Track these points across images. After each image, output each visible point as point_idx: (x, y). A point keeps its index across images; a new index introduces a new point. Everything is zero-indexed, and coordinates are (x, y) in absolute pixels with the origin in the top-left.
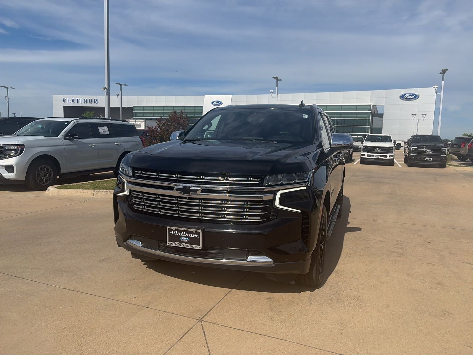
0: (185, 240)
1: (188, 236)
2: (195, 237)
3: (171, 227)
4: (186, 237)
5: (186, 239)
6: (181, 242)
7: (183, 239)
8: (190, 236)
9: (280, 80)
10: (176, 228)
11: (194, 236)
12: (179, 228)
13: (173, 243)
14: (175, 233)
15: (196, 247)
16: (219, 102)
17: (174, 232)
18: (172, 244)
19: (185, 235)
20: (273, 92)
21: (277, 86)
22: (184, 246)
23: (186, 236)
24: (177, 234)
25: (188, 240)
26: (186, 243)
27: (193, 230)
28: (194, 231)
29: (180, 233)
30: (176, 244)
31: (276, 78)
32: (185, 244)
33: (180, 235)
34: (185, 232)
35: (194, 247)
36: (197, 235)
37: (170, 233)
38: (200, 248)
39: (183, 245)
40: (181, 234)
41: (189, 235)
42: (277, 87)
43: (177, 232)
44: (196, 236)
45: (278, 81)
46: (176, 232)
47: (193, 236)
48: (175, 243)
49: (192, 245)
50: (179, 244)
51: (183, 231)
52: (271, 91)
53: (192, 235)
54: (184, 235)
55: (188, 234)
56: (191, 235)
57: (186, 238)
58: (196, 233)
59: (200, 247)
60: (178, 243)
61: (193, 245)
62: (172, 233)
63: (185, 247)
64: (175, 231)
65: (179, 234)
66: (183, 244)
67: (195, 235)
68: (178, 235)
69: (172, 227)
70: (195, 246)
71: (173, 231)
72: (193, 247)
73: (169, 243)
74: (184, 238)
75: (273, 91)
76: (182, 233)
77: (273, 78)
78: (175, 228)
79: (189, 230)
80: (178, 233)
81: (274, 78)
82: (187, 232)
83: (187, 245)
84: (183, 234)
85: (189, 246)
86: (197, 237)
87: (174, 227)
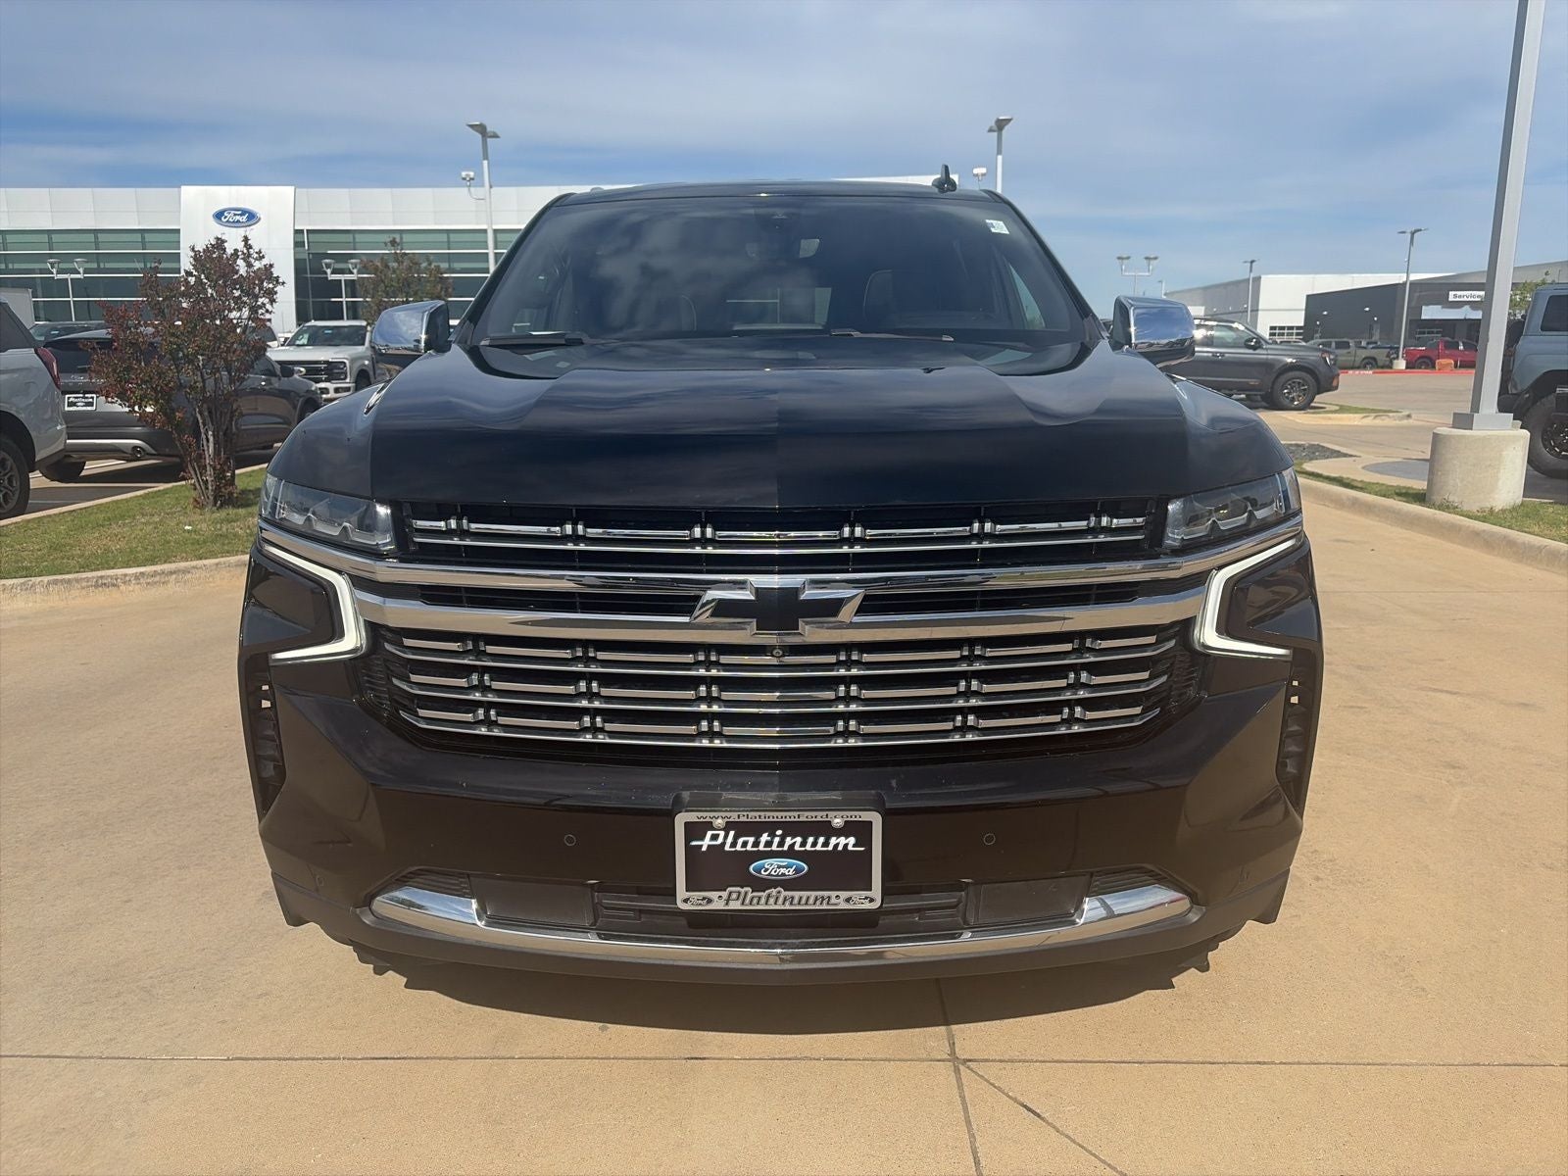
0: (782, 870)
1: (797, 848)
2: (840, 848)
3: (700, 814)
4: (791, 853)
5: (786, 867)
6: (761, 884)
7: (772, 867)
8: (808, 847)
9: (495, 136)
10: (728, 814)
11: (837, 845)
12: (751, 814)
13: (713, 895)
14: (720, 840)
15: (848, 900)
16: (244, 212)
17: (715, 837)
18: (710, 901)
19: (781, 844)
20: (473, 179)
21: (486, 157)
22: (781, 900)
23: (786, 848)
24: (734, 844)
25: (797, 870)
26: (788, 884)
27: (831, 814)
28: (838, 822)
29: (751, 840)
30: (734, 896)
31: (481, 129)
32: (784, 893)
33: (749, 848)
34: (779, 832)
35: (840, 900)
36: (852, 840)
37: (694, 843)
38: (872, 900)
39: (772, 901)
40: (756, 844)
41: (803, 844)
42: (485, 162)
43: (732, 833)
44: (846, 845)
45: (489, 140)
46: (726, 837)
47: (826, 844)
48: (725, 894)
49: (826, 894)
50: (750, 895)
51: (770, 827)
52: (464, 174)
53: (821, 840)
54: (774, 847)
55: (799, 840)
56: (814, 844)
57: (785, 861)
58: (847, 829)
59: (869, 899)
60: (743, 890)
61: (833, 894)
62: (706, 843)
63: (787, 907)
64: (722, 834)
65: (745, 844)
66: (774, 891)
67: (842, 841)
68: (739, 848)
69: (704, 814)
70: (844, 894)
71: (709, 834)
72: (833, 901)
73: (686, 899)
74: (776, 862)
75: (472, 174)
76: (765, 838)
77: (470, 130)
78: (724, 814)
79: (805, 816)
80: (741, 841)
81: (471, 126)
82: (791, 829)
83: (797, 894)
84: (769, 844)
85: (808, 900)
86: (850, 848)
87: (716, 814)
